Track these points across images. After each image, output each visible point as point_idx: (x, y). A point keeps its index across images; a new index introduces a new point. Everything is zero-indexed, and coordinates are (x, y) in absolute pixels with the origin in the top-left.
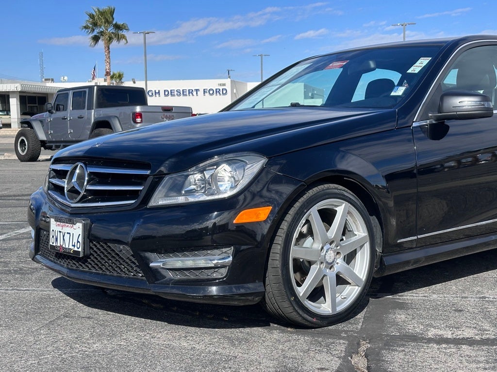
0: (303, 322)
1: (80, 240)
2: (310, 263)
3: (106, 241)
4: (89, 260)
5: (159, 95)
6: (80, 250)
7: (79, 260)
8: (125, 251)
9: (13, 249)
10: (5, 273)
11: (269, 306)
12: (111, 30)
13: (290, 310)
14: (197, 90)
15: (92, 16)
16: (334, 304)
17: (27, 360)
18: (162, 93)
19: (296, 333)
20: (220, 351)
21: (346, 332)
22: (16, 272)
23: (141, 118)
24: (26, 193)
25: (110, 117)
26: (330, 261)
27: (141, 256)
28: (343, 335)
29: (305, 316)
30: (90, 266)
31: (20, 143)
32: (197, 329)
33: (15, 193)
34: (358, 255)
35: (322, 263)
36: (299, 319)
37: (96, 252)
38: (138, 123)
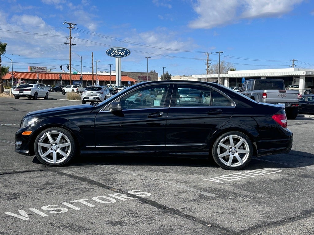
23: (266, 96)
26: (55, 149)
38: (264, 98)
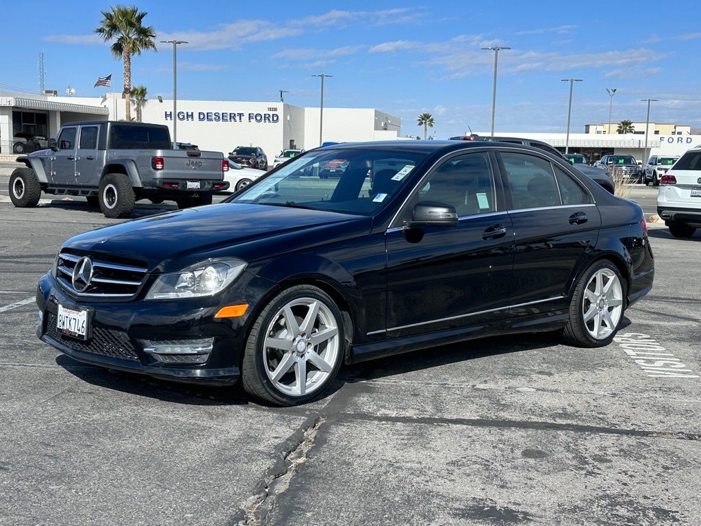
0: (274, 401)
1: (85, 325)
2: (284, 352)
3: (108, 327)
4: (92, 343)
5: (192, 118)
6: (84, 334)
7: (83, 343)
8: (124, 337)
9: (15, 323)
10: (10, 349)
11: (246, 387)
12: (133, 35)
13: (263, 391)
14: (241, 115)
15: (109, 17)
16: (303, 387)
17: (37, 426)
18: (196, 116)
19: (268, 411)
20: (199, 422)
21: (310, 410)
22: (21, 347)
23: (162, 164)
24: (25, 254)
25: (125, 160)
26: (301, 350)
27: (137, 342)
28: (308, 413)
29: (276, 396)
30: (92, 348)
31: (16, 184)
32: (185, 405)
33: (13, 254)
34: (329, 345)
35: (293, 352)
36: (271, 399)
37: (98, 337)
38: (158, 169)
